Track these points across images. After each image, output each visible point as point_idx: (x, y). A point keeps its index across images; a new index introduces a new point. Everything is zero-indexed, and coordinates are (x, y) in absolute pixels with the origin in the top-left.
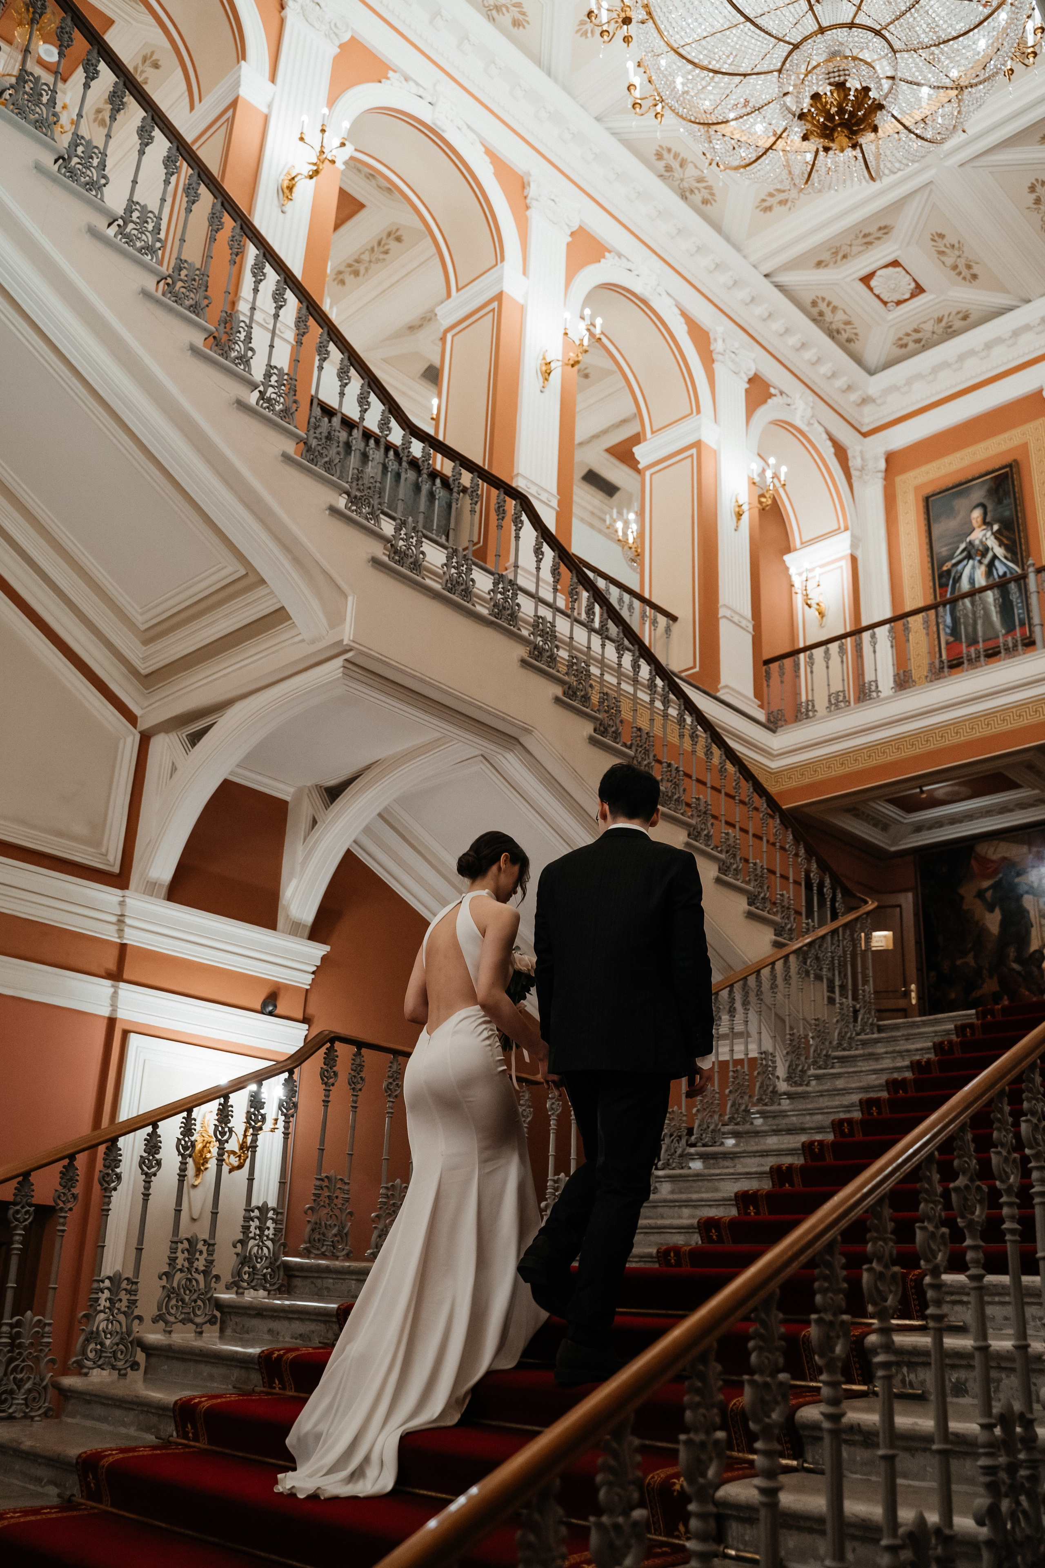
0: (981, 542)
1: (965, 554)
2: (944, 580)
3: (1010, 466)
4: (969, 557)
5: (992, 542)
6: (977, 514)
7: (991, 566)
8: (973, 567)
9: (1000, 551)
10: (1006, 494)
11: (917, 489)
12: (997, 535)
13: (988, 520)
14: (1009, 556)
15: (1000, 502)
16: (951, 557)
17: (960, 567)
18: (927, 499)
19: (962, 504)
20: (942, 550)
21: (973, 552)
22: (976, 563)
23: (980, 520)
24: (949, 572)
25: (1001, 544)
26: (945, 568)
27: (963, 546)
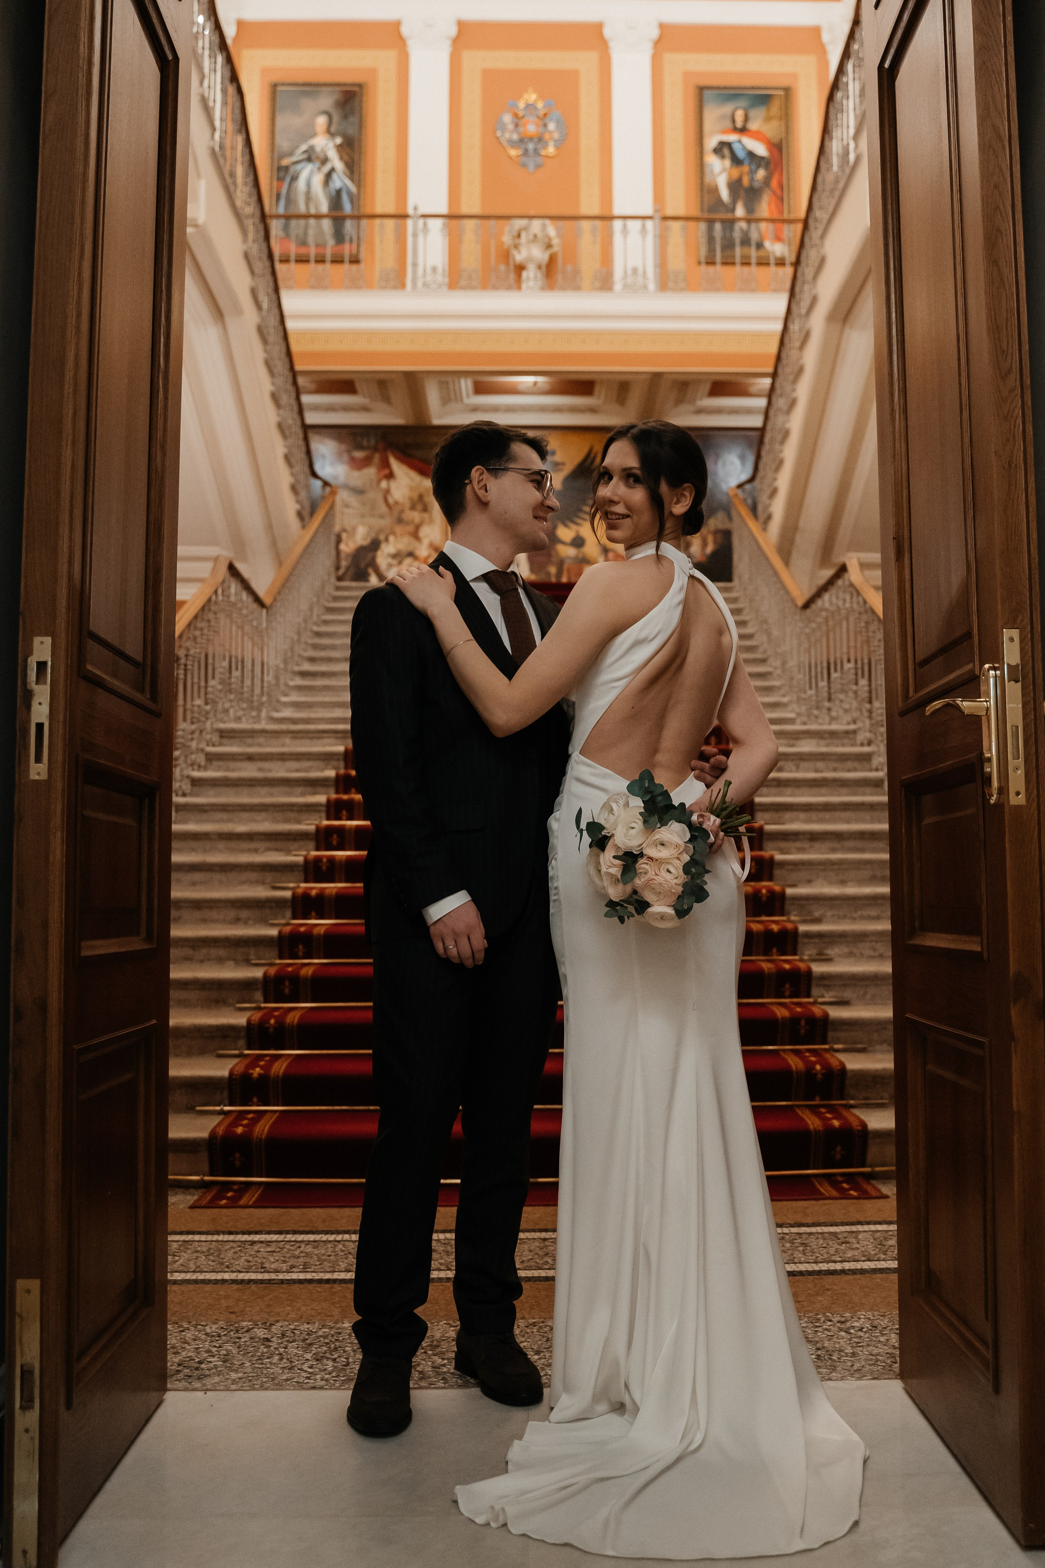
0: (323, 151)
1: (305, 156)
2: (282, 174)
3: (360, 86)
4: (309, 160)
5: (333, 154)
6: (321, 121)
7: (329, 176)
8: (312, 172)
9: (339, 165)
10: (352, 112)
11: (265, 71)
12: (339, 148)
13: (333, 129)
14: (347, 172)
15: (345, 117)
16: (291, 154)
17: (299, 167)
18: (274, 87)
19: (309, 105)
20: (283, 144)
21: (313, 157)
22: (316, 169)
23: (325, 127)
24: (287, 168)
25: (341, 158)
26: (285, 162)
27: (304, 147)
